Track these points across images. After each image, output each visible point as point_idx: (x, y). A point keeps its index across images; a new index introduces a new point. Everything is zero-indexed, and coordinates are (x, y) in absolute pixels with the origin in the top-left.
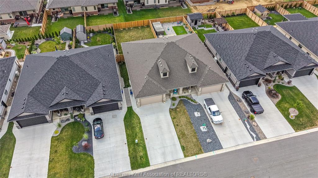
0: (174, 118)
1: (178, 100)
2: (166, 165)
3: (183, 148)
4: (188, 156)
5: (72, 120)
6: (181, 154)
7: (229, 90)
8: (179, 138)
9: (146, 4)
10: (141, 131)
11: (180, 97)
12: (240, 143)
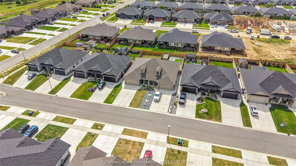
0: (138, 93)
1: (146, 87)
2: (118, 106)
3: (131, 104)
4: (131, 107)
5: (94, 80)
6: (128, 105)
7: (177, 91)
8: (132, 100)
9: (169, 45)
10: (119, 92)
11: (148, 86)
12: (159, 111)
